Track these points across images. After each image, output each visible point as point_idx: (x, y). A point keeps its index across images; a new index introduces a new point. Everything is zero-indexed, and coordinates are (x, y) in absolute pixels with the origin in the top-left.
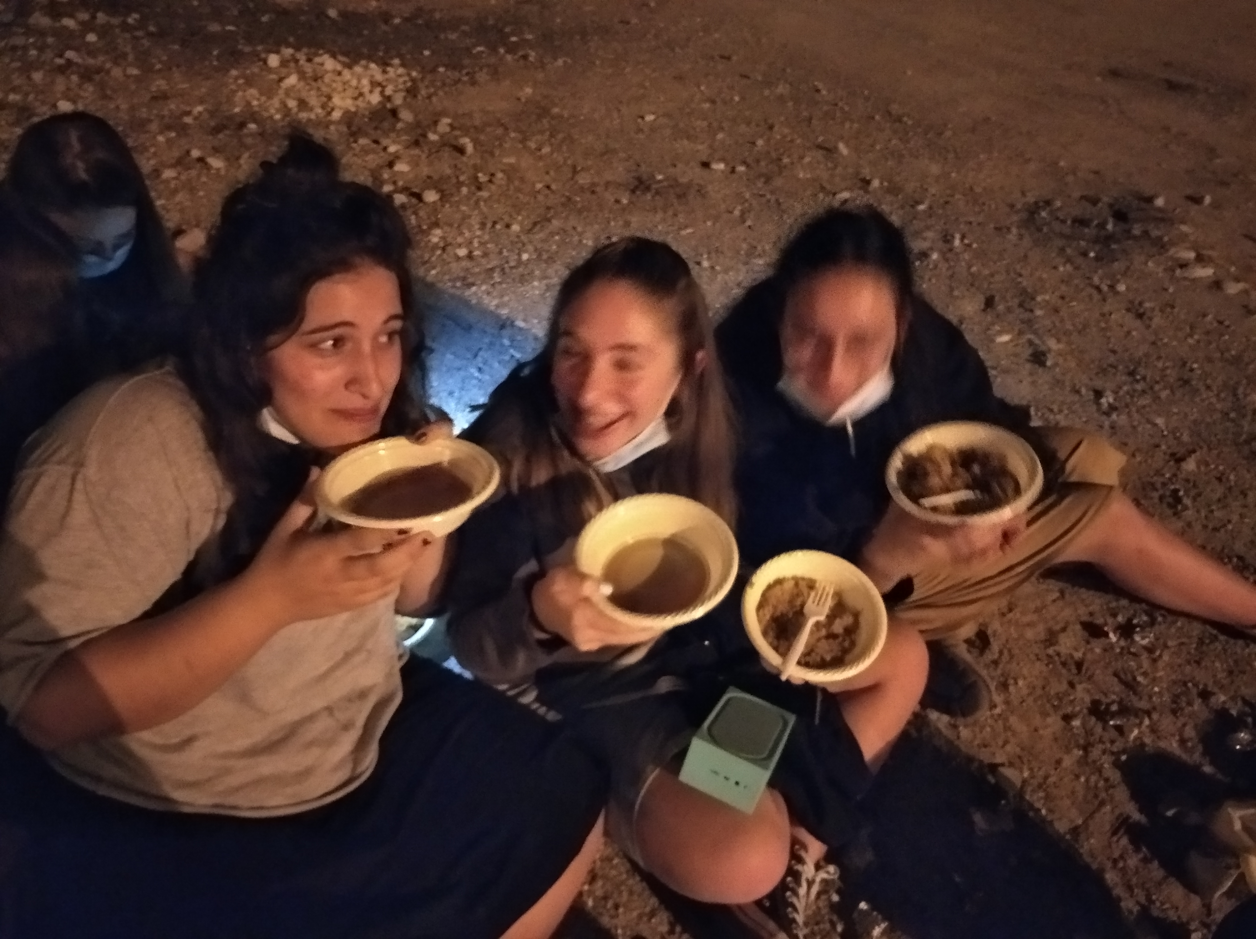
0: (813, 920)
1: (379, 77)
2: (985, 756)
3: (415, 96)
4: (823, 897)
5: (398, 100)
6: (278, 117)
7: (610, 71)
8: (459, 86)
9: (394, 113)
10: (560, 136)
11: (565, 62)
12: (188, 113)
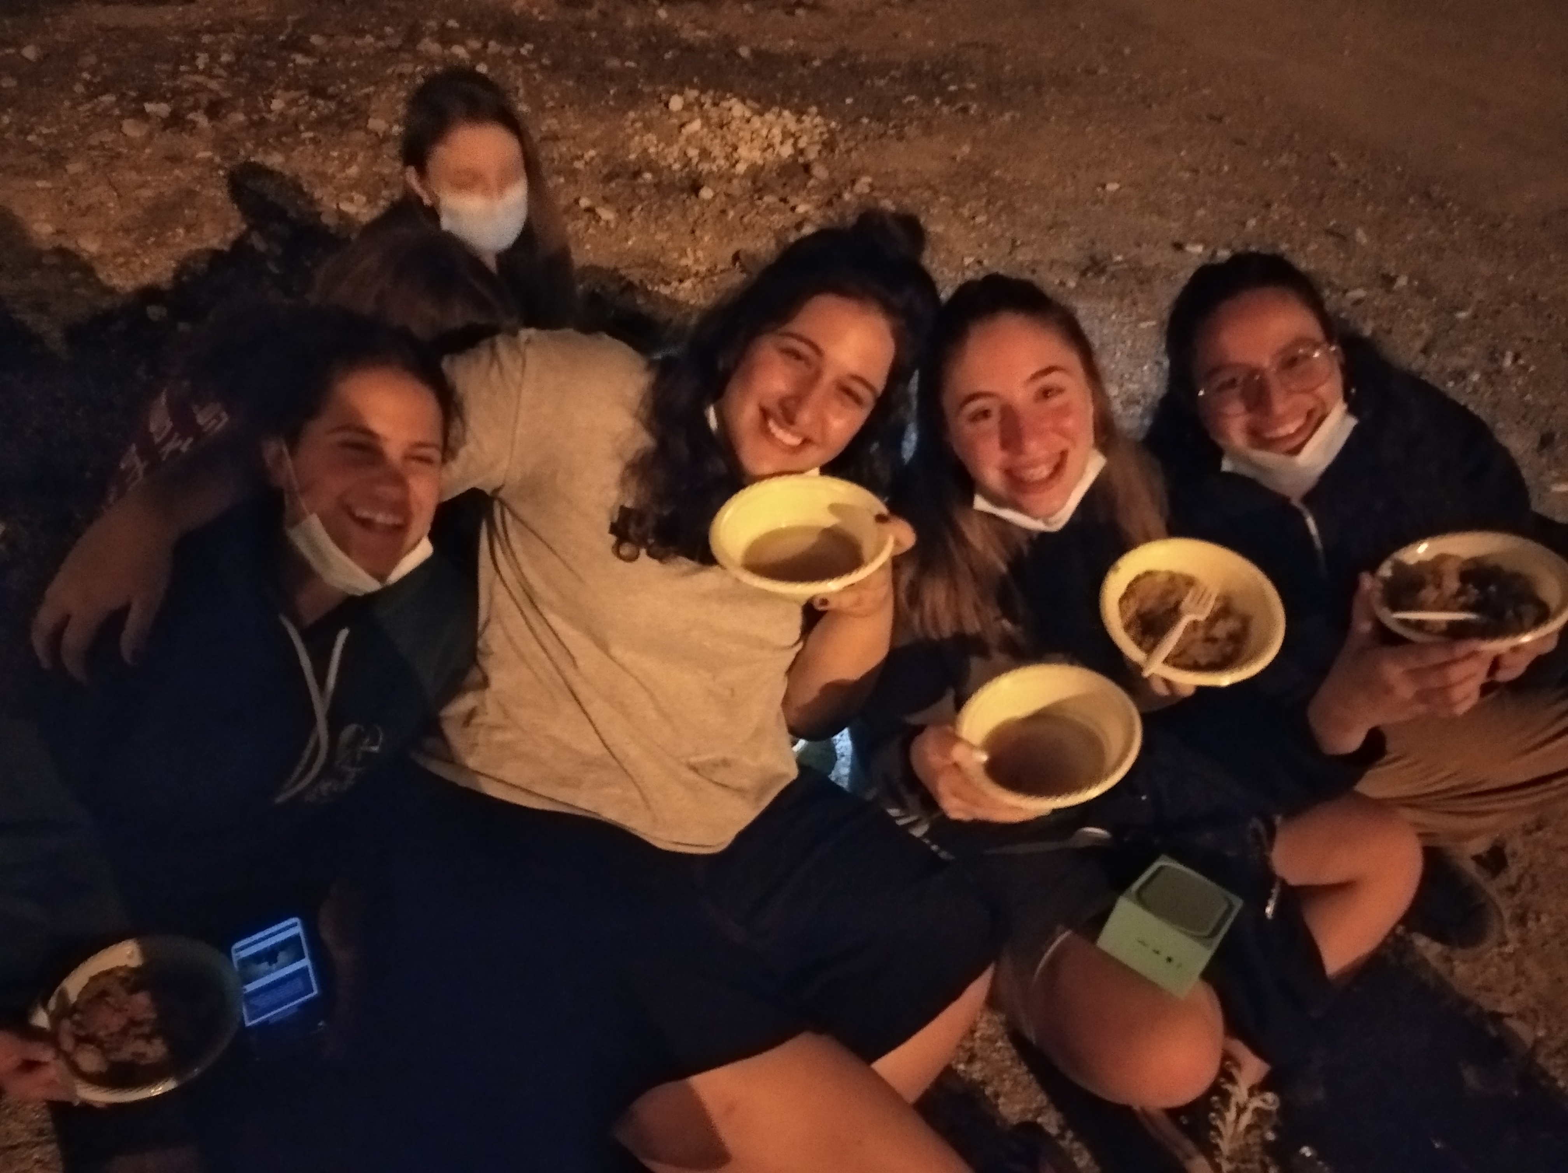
0: (1241, 1156)
1: (793, 127)
2: (1486, 1002)
3: (832, 151)
4: (1256, 1132)
5: (812, 155)
6: (676, 166)
7: (1066, 129)
8: (884, 141)
9: (807, 168)
10: (1000, 203)
11: (1013, 118)
12: (579, 158)
